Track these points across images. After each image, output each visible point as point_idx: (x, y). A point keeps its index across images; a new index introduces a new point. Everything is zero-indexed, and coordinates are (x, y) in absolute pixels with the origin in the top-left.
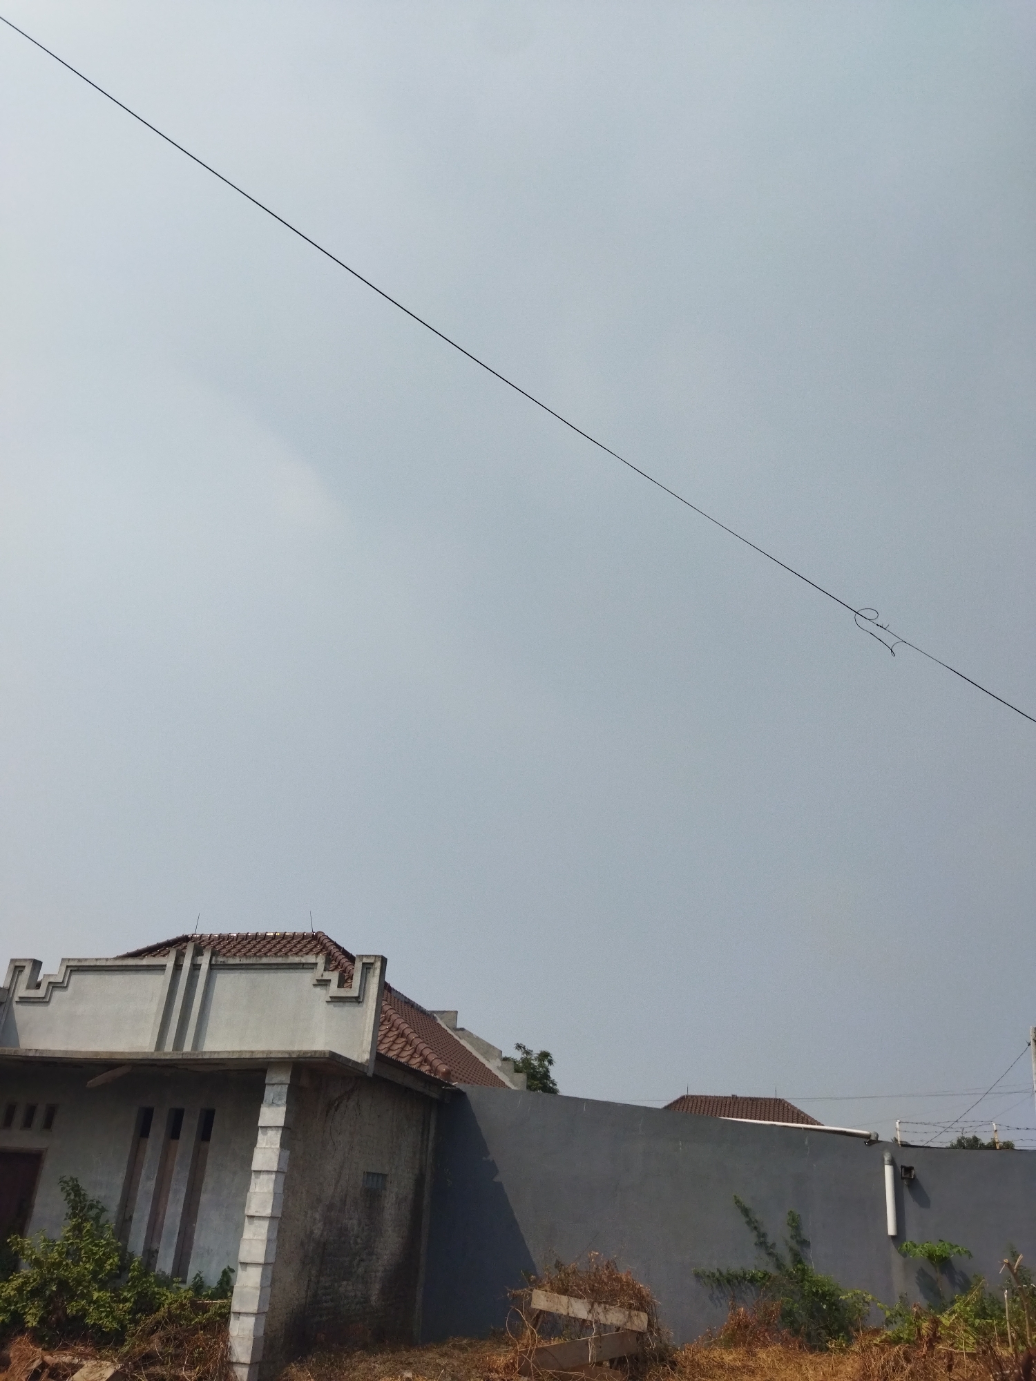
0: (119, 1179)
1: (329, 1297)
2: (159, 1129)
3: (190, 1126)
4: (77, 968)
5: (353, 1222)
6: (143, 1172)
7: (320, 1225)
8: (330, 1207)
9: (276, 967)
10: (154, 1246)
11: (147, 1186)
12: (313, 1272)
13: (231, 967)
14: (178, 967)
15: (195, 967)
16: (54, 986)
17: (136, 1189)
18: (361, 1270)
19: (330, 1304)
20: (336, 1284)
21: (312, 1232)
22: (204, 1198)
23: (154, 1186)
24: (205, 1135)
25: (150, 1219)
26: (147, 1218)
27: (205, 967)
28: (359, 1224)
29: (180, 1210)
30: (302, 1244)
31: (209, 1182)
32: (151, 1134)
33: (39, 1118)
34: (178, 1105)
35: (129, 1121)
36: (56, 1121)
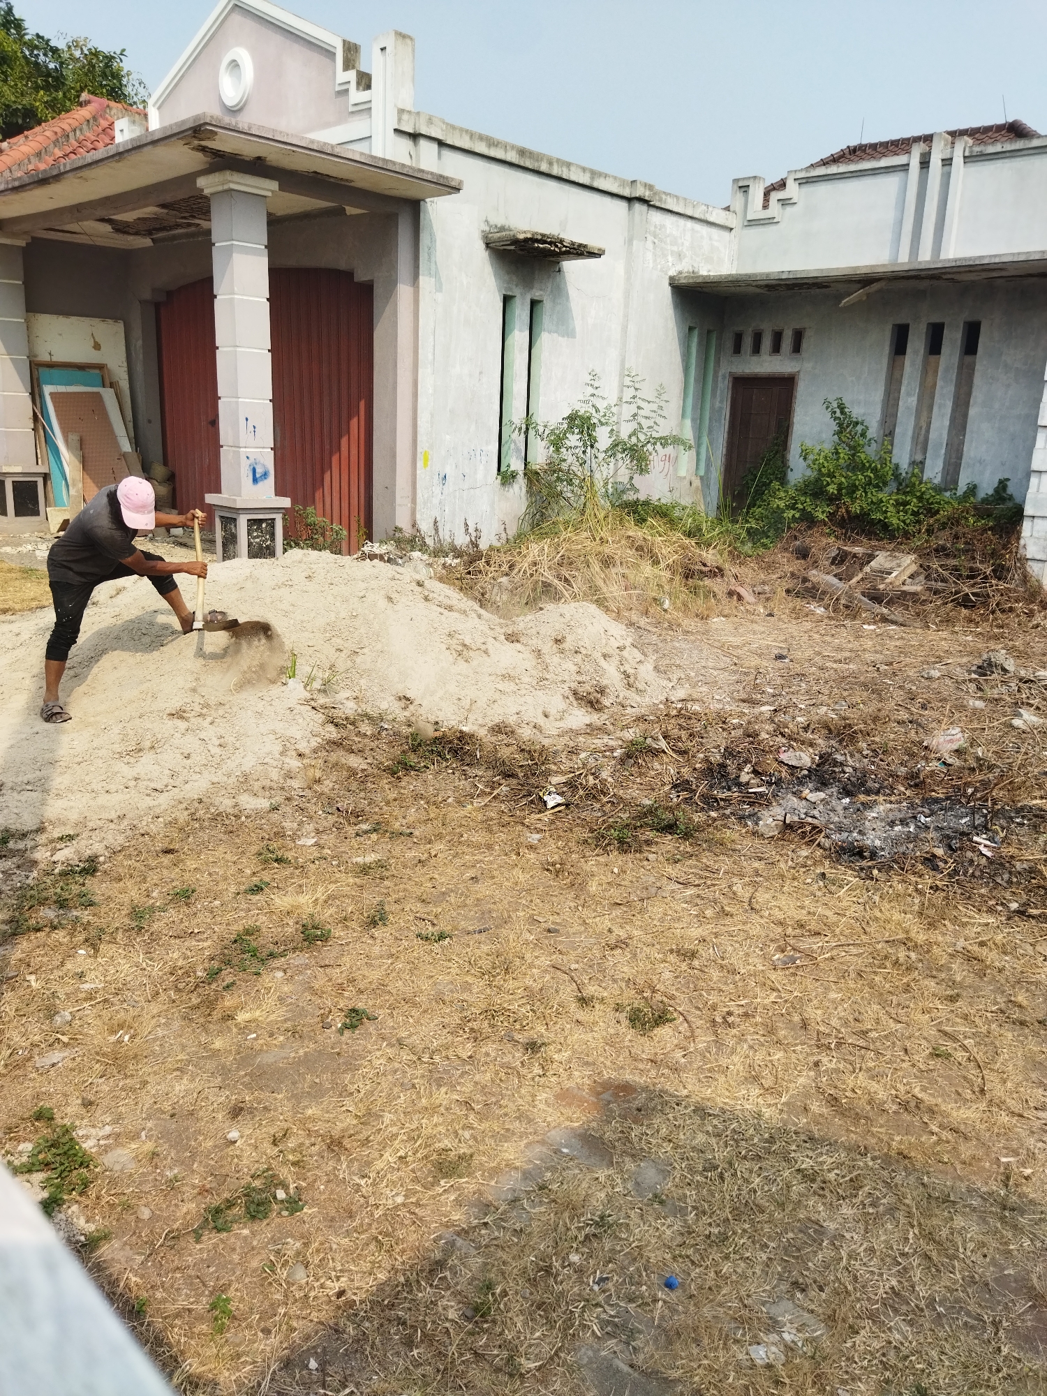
0: (878, 395)
2: (917, 345)
3: (952, 341)
4: (806, 180)
6: (903, 389)
10: (921, 457)
11: (908, 401)
13: (990, 157)
14: (924, 164)
15: (947, 162)
16: (784, 202)
17: (897, 405)
22: (972, 412)
23: (915, 403)
24: (970, 347)
25: (914, 433)
26: (910, 433)
27: (958, 161)
29: (947, 423)
31: (978, 395)
32: (909, 350)
33: (787, 343)
34: (936, 319)
35: (882, 339)
36: (804, 345)
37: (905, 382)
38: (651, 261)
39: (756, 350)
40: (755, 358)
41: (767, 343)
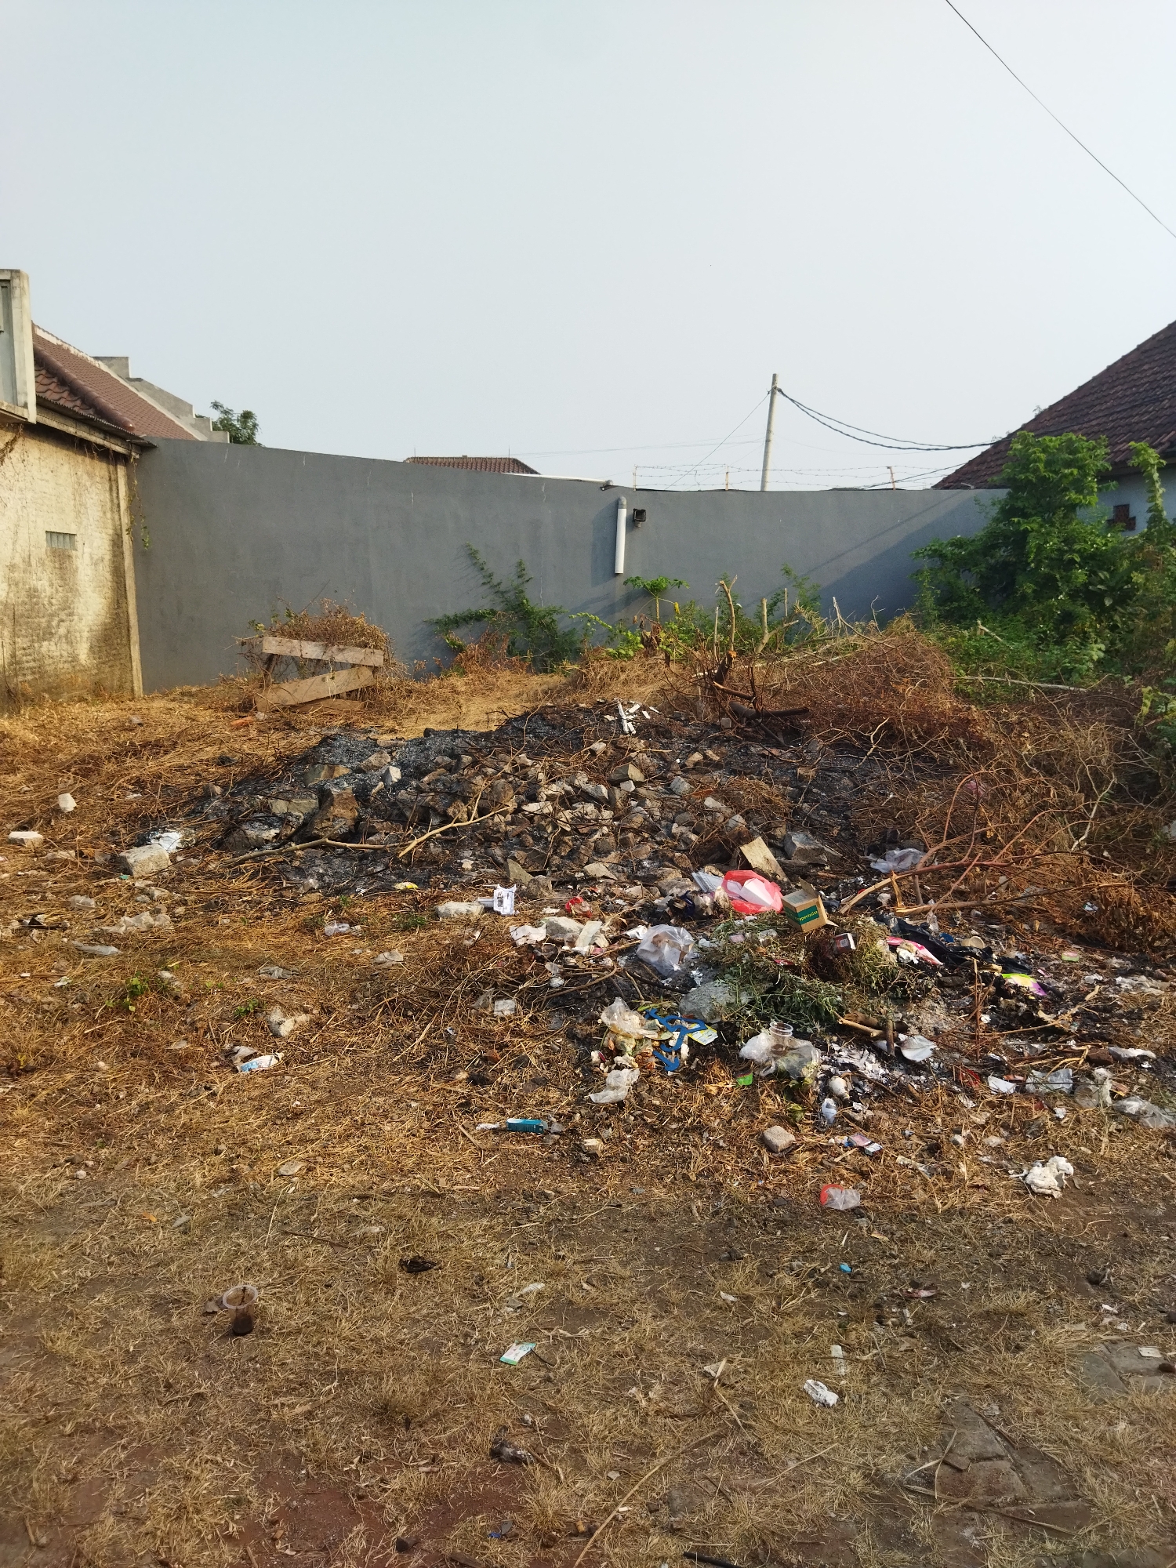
1: (30, 658)
5: (43, 581)
7: (4, 586)
8: (12, 568)
12: (6, 633)
18: (62, 631)
19: (32, 664)
20: (36, 645)
28: (51, 585)
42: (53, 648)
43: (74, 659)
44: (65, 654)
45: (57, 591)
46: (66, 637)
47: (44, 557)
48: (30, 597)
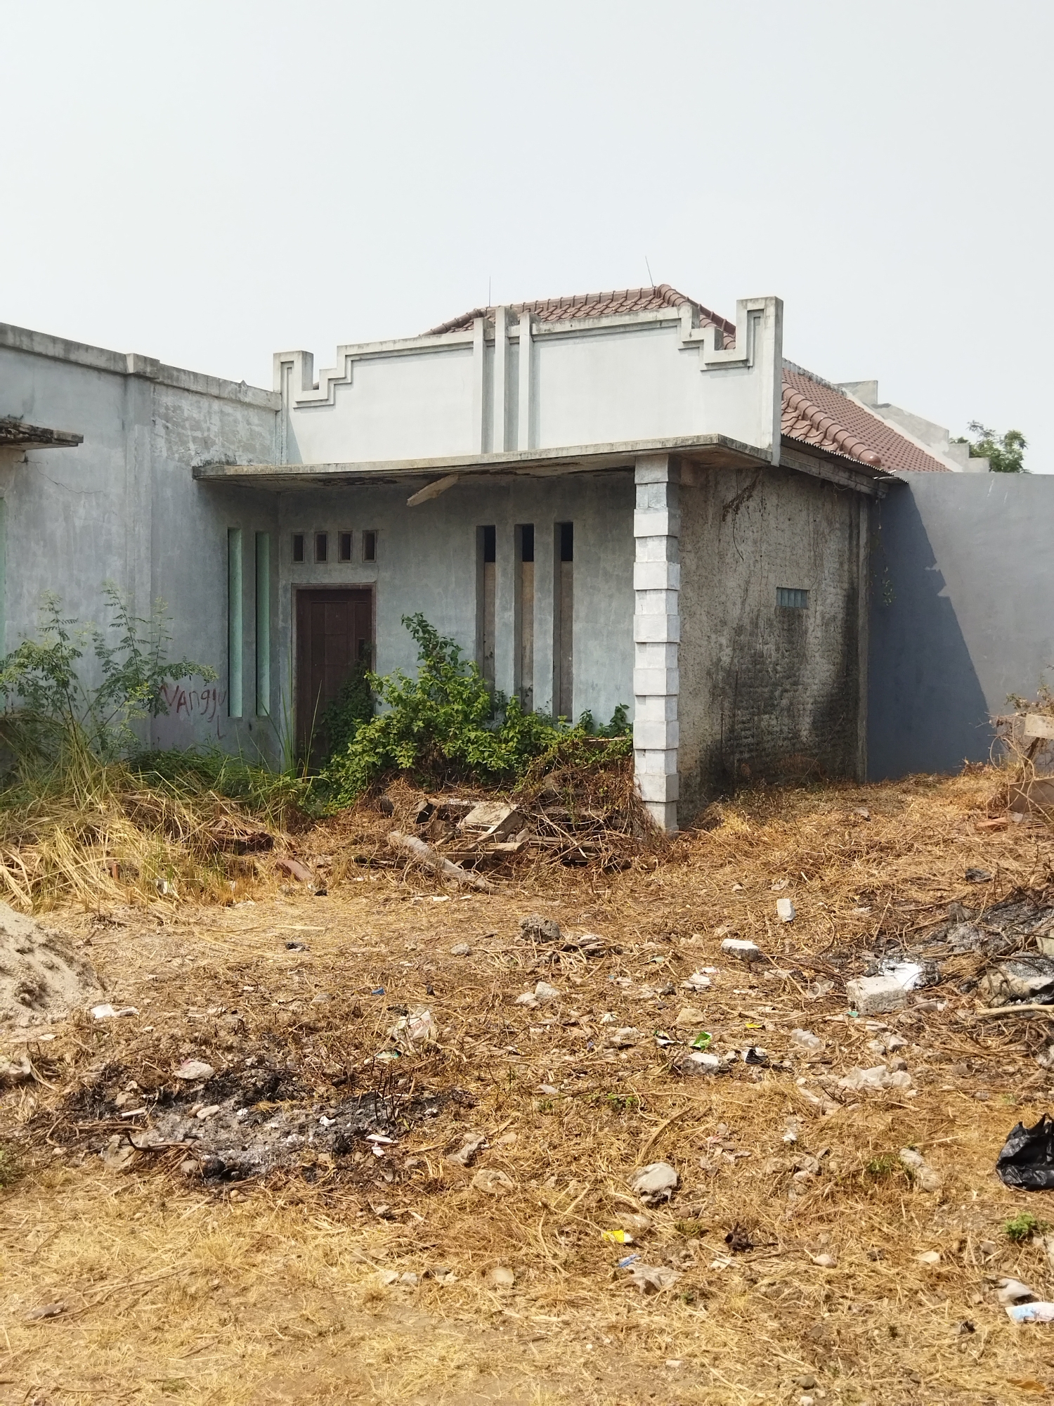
0: (470, 610)
1: (748, 733)
2: (506, 550)
3: (545, 544)
4: (360, 358)
5: (769, 646)
6: (497, 602)
7: (728, 651)
8: (739, 630)
9: (622, 330)
10: (527, 684)
11: (504, 617)
12: (726, 704)
13: (559, 336)
14: (489, 343)
15: (512, 341)
16: (336, 382)
17: (493, 621)
18: (785, 702)
19: (750, 740)
20: (756, 718)
21: (719, 660)
22: (577, 627)
23: (512, 619)
24: (565, 553)
25: (515, 655)
26: (511, 654)
27: (525, 340)
28: (777, 650)
29: (551, 642)
30: (709, 673)
31: (580, 609)
32: (498, 557)
33: (358, 548)
34: (524, 520)
35: (467, 544)
36: (378, 551)
37: (498, 594)
38: (164, 450)
39: (322, 556)
40: (321, 567)
41: (333, 548)
42: (774, 722)
43: (796, 735)
44: (785, 729)
45: (783, 657)
46: (789, 710)
47: (773, 617)
48: (755, 663)
